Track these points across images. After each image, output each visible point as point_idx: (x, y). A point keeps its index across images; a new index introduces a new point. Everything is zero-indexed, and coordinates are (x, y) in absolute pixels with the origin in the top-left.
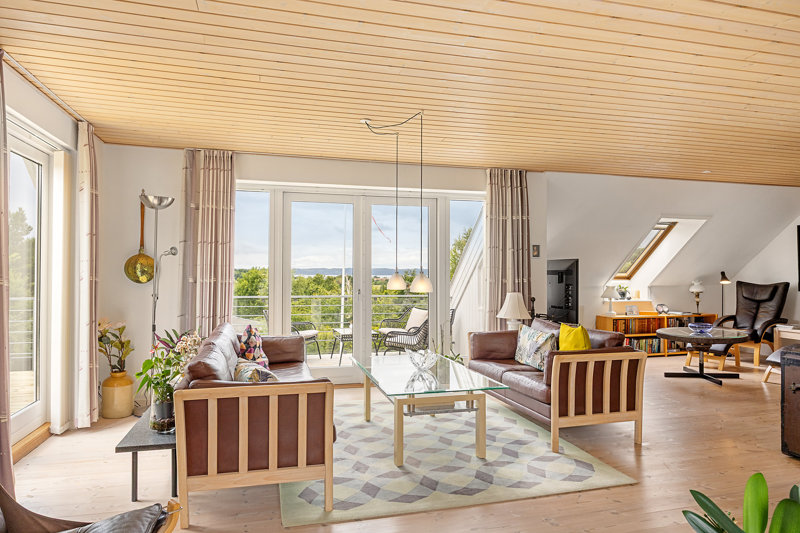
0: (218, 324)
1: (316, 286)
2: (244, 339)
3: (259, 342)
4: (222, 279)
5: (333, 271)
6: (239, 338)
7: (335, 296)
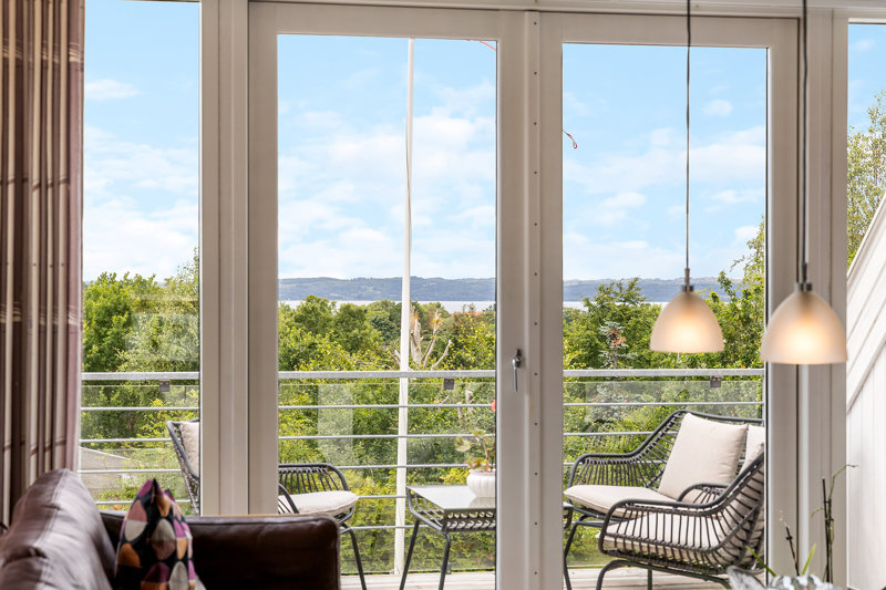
0: (31, 478)
1: (308, 338)
2: (134, 529)
3: (184, 542)
4: (42, 311)
5: (358, 286)
6: (112, 525)
7: (373, 372)
